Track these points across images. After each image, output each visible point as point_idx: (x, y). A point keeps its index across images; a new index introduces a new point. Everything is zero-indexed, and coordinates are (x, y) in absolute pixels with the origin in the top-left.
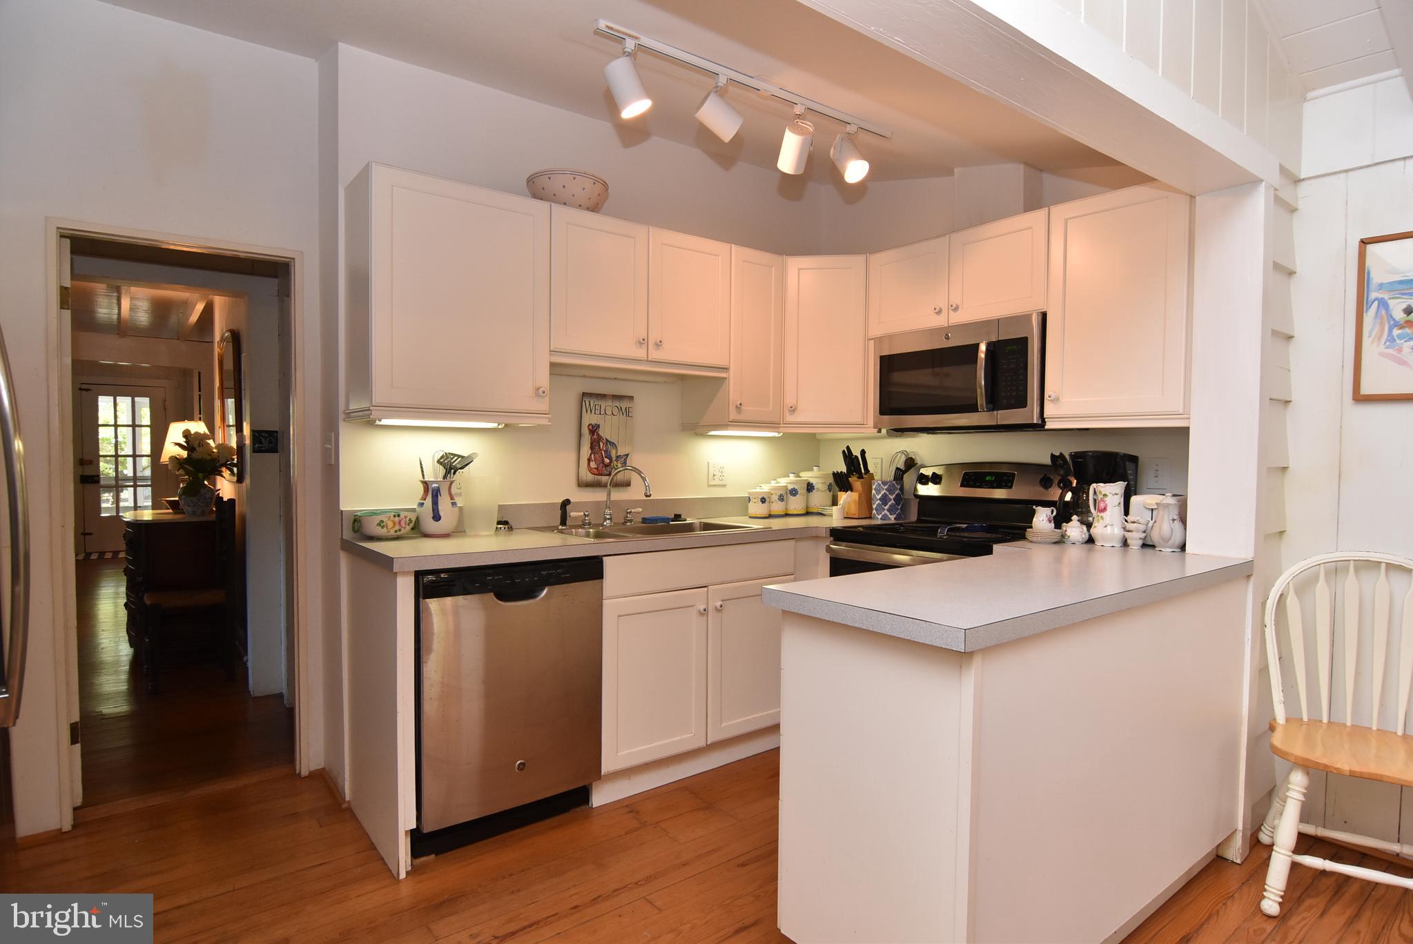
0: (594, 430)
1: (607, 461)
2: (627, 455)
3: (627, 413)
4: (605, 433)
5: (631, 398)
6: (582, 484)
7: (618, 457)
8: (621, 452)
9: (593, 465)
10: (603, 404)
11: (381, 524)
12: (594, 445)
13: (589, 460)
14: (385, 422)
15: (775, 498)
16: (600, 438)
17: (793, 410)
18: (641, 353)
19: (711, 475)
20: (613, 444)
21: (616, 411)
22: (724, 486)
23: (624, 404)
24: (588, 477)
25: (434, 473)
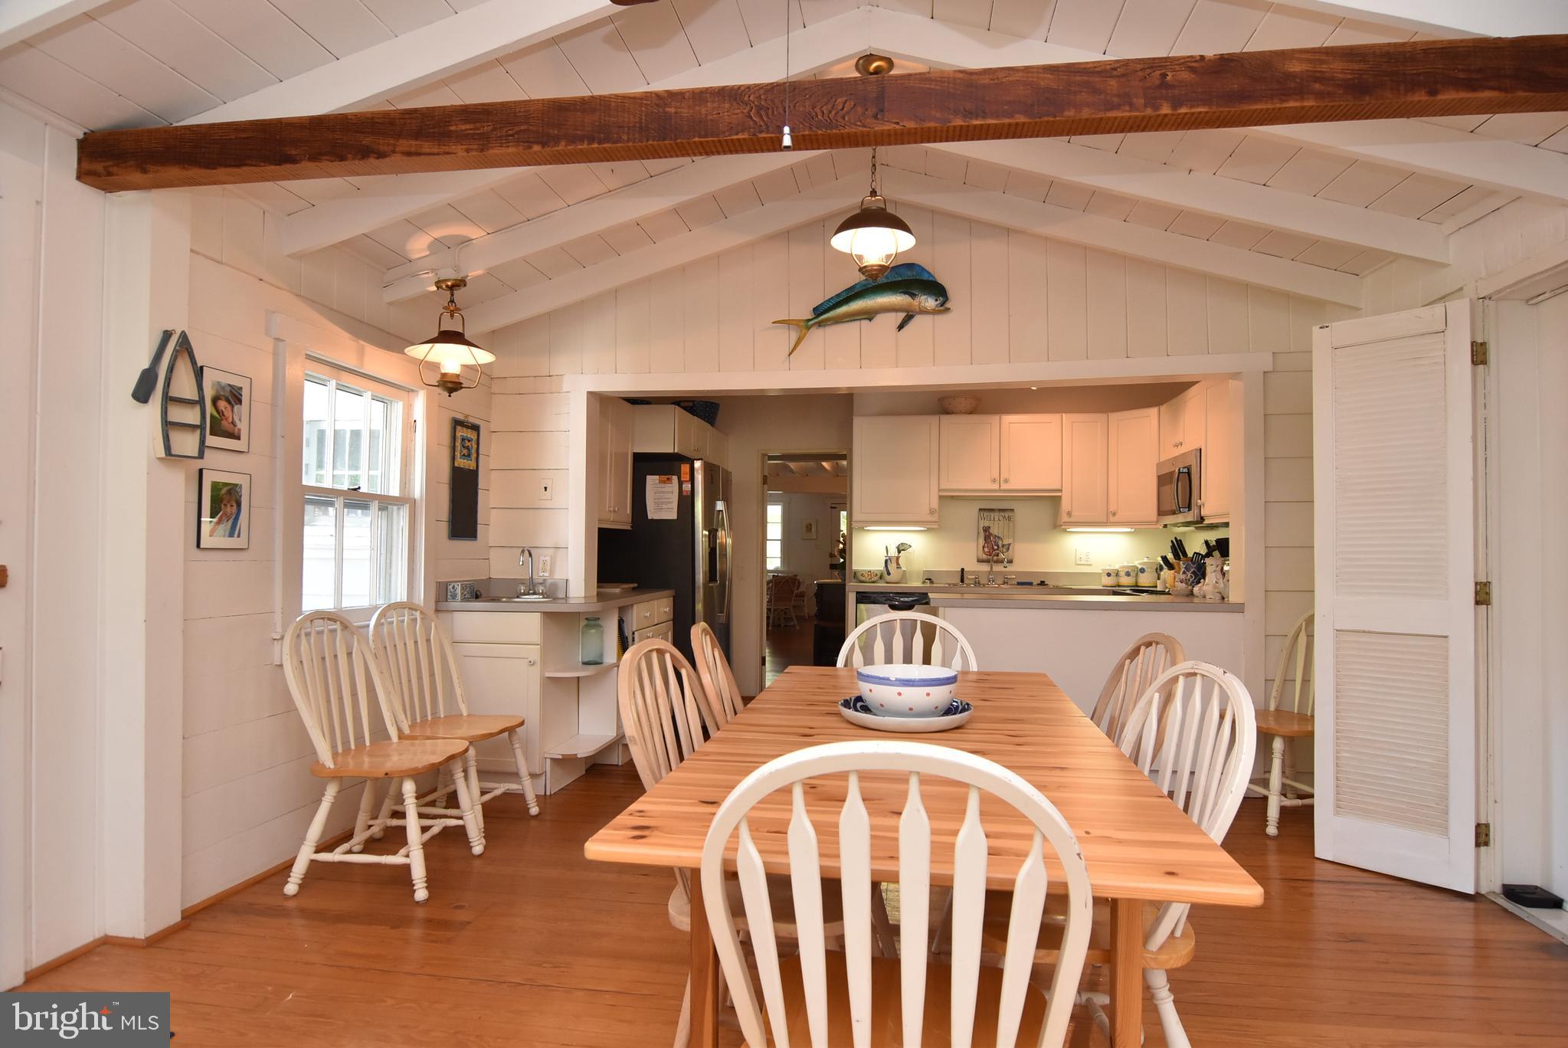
0: (986, 530)
1: (996, 547)
2: (1010, 544)
3: (1009, 519)
4: (994, 531)
5: (1012, 510)
6: (980, 561)
7: (1003, 546)
8: (1006, 542)
9: (986, 550)
10: (992, 515)
11: (862, 575)
12: (987, 538)
13: (984, 547)
14: (868, 528)
15: (1122, 574)
16: (990, 534)
17: (1114, 514)
18: (996, 486)
19: (1078, 557)
20: (999, 537)
21: (1001, 518)
22: (1090, 565)
23: (1006, 514)
24: (985, 557)
25: (893, 552)
